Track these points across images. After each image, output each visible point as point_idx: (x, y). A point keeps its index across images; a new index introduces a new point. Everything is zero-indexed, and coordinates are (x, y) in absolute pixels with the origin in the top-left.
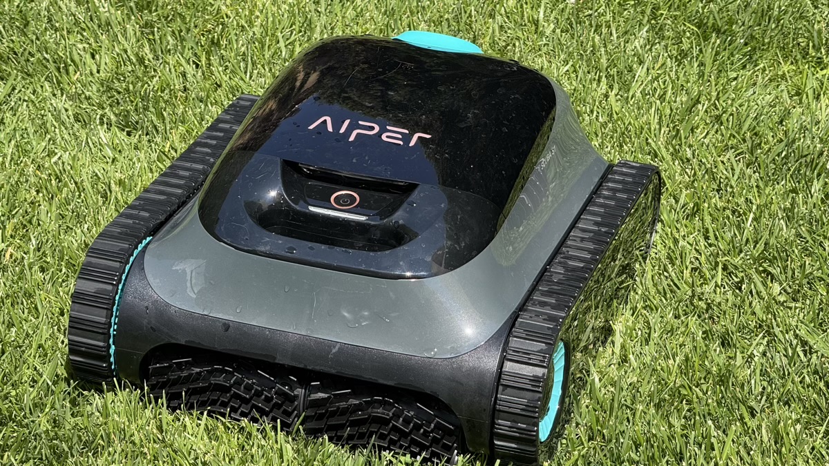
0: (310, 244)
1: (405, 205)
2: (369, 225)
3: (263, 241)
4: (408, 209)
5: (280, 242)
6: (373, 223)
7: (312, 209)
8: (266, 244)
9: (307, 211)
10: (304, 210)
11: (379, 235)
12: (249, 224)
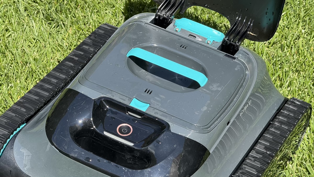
0: (99, 158)
1: (155, 142)
2: (134, 149)
3: (74, 151)
4: (156, 145)
5: (83, 153)
6: (136, 148)
7: (106, 133)
8: (75, 153)
9: (103, 134)
10: (101, 133)
11: (139, 155)
12: (69, 139)
